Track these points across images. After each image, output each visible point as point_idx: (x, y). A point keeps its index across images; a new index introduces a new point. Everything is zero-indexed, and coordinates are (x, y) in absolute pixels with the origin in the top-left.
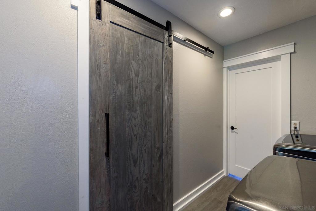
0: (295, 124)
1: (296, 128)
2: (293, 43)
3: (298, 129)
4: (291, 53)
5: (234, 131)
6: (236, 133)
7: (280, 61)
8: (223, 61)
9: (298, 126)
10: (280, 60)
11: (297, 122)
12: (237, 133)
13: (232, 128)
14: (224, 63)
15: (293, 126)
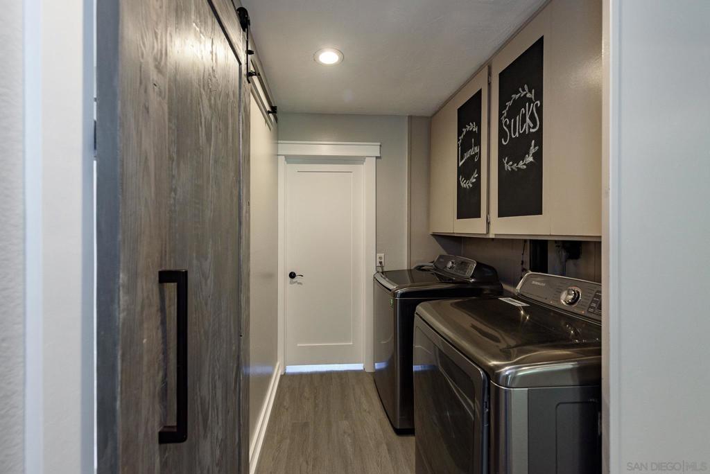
0: (380, 258)
1: (381, 263)
2: (379, 144)
3: (383, 263)
4: (377, 157)
5: (294, 280)
6: (298, 283)
7: (362, 166)
8: (279, 142)
9: (383, 260)
10: (363, 164)
11: (382, 255)
12: (301, 283)
13: (292, 275)
14: (279, 145)
15: (378, 260)
